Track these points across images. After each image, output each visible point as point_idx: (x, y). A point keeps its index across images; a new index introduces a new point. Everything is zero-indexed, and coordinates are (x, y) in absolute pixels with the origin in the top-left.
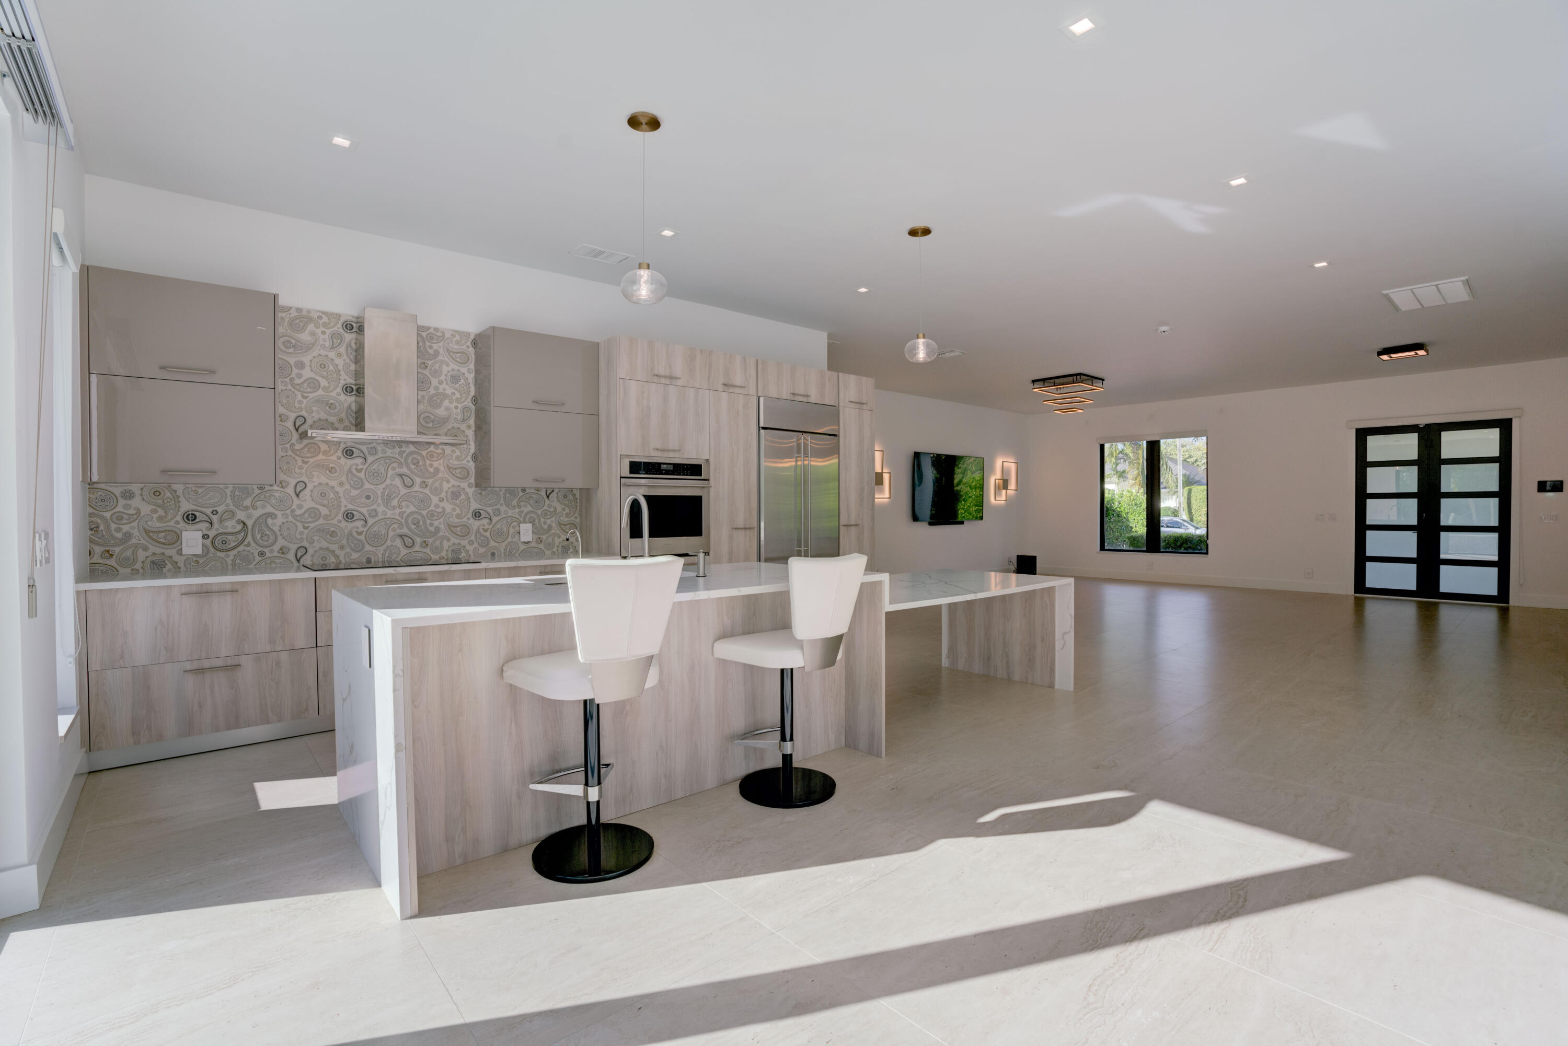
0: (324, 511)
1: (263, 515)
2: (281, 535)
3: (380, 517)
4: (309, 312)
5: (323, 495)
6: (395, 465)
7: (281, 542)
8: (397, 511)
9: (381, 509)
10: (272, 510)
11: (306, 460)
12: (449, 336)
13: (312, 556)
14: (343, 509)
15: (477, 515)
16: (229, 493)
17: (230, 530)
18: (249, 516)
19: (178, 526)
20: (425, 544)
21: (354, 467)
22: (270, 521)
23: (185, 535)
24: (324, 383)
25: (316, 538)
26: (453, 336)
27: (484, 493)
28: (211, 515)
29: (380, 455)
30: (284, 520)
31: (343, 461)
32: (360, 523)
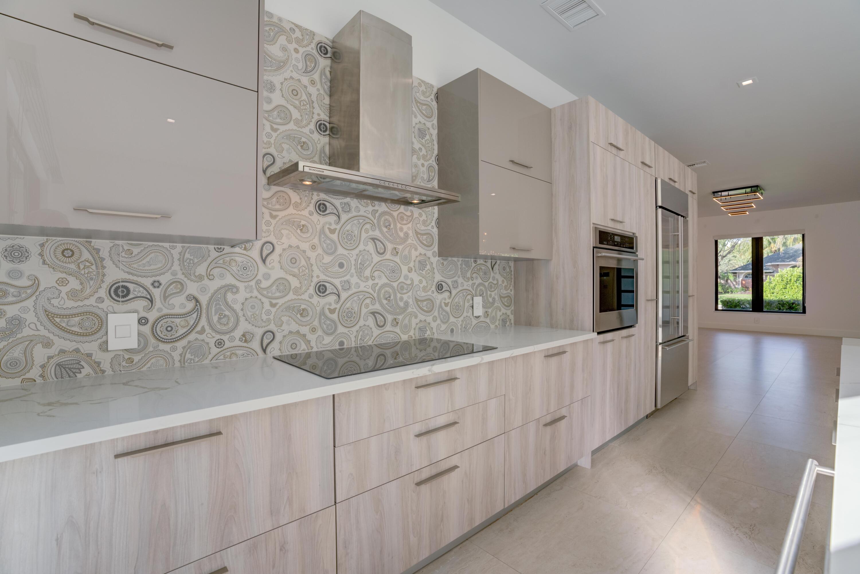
0: (294, 282)
1: (221, 288)
2: (244, 315)
3: (354, 290)
4: (280, 19)
5: (293, 261)
6: (368, 226)
7: (244, 326)
8: (370, 282)
9: (354, 280)
10: (234, 282)
11: (274, 213)
12: (417, 85)
13: (280, 343)
14: (315, 280)
15: (440, 287)
16: (176, 256)
17: (177, 311)
18: (203, 290)
19: (100, 306)
20: (395, 322)
21: (327, 226)
22: (230, 297)
23: (113, 320)
24: (296, 114)
25: (284, 319)
26: (420, 85)
27: (445, 263)
28: (151, 288)
29: (354, 214)
30: (248, 295)
31: (316, 217)
32: (332, 298)
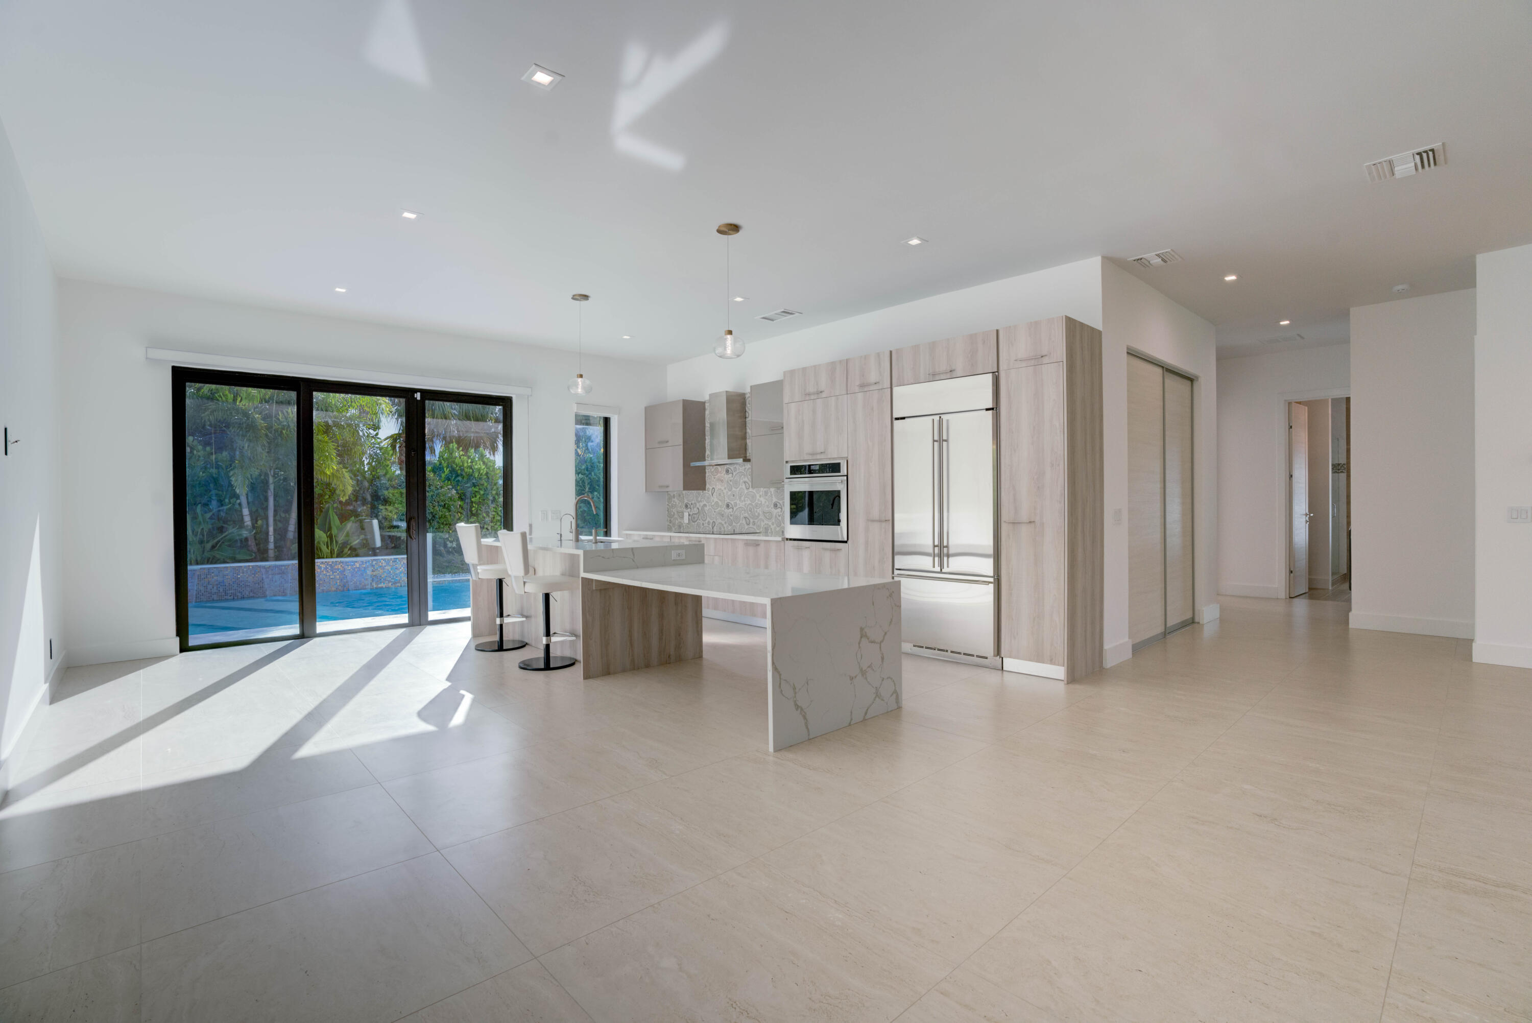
0: (720, 503)
1: (703, 505)
7: (708, 519)
8: (744, 503)
9: (738, 502)
13: (717, 526)
14: (726, 502)
17: (696, 512)
20: (754, 523)
21: (729, 479)
22: (705, 508)
29: (738, 471)
31: (725, 476)
32: (731, 510)
